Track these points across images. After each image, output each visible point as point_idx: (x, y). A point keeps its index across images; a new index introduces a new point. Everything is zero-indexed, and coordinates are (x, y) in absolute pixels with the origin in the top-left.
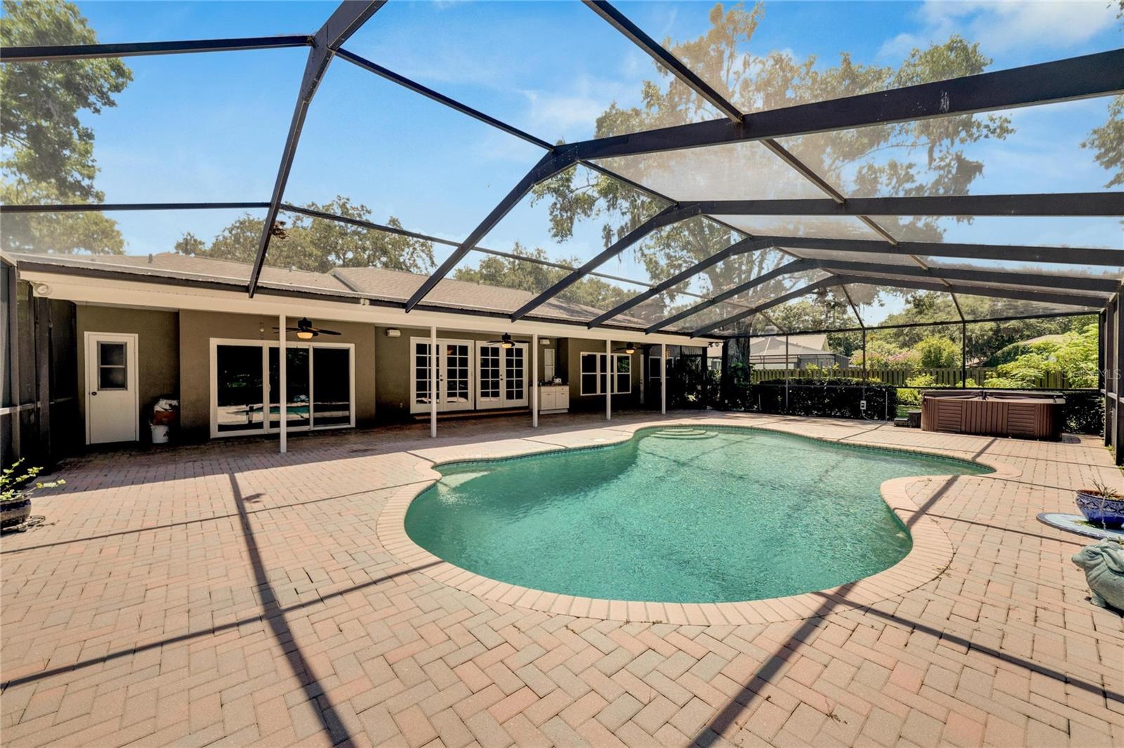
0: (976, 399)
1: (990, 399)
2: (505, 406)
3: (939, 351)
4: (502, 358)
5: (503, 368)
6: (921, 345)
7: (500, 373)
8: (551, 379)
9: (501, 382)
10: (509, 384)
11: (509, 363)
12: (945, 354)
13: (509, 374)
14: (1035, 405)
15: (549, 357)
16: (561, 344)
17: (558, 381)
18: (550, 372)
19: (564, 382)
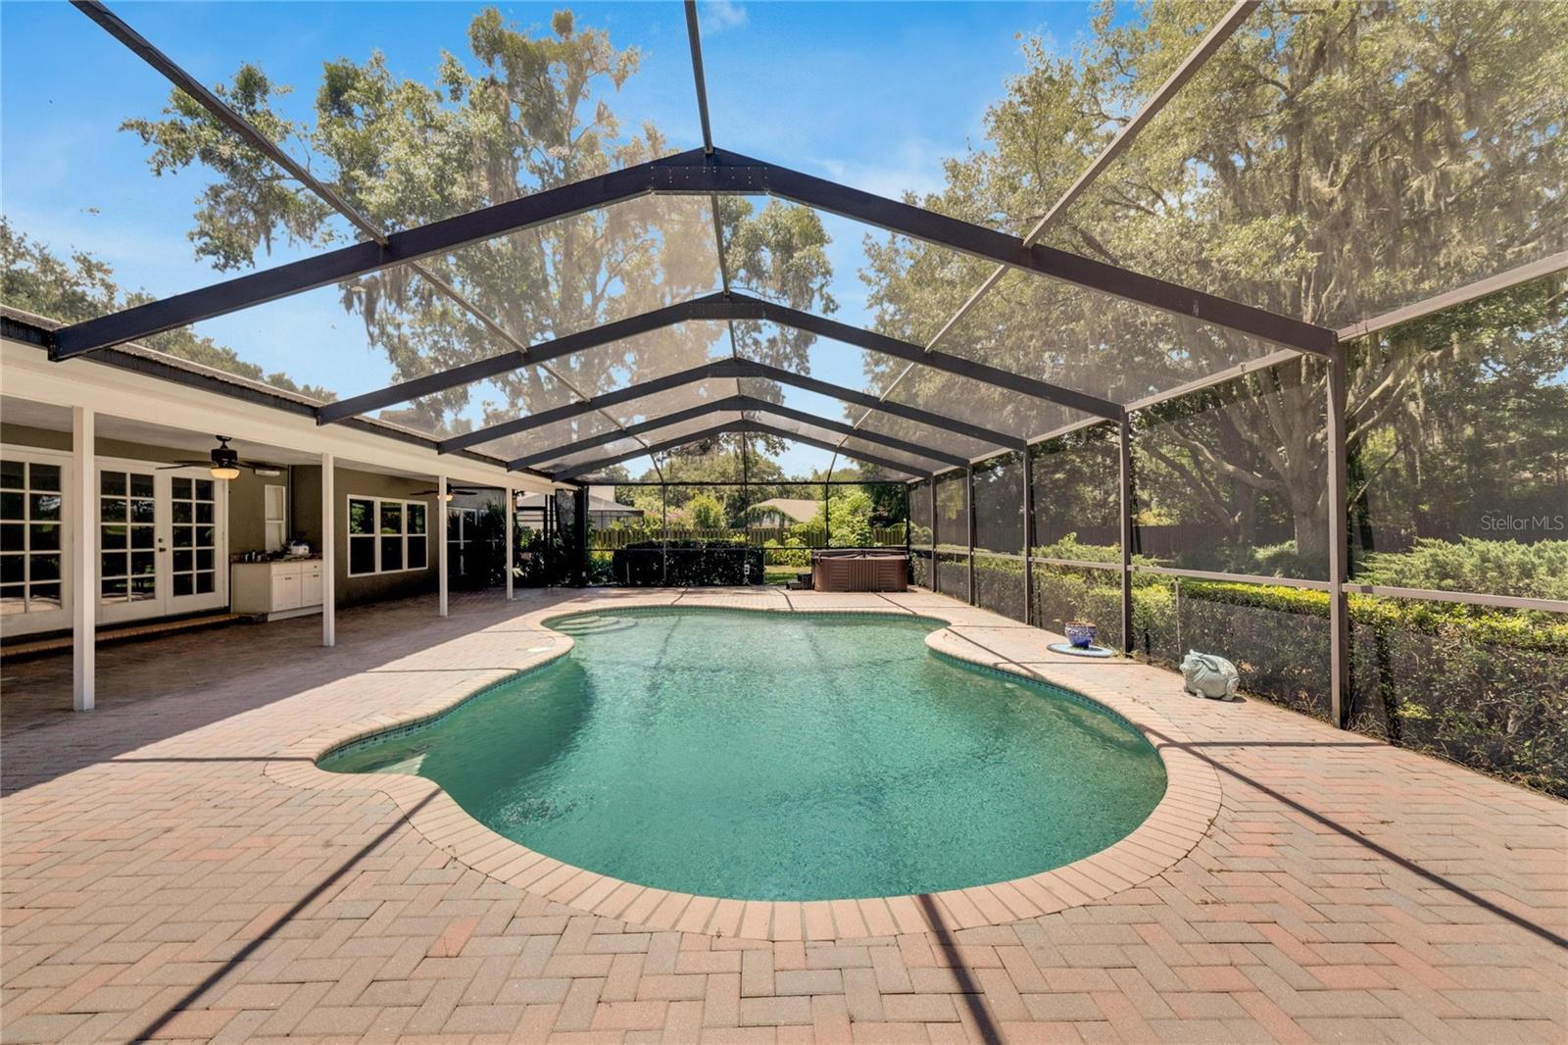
0: (858, 558)
1: (869, 558)
2: (170, 612)
3: (707, 510)
4: (163, 502)
5: (163, 526)
6: (691, 504)
7: (157, 535)
8: (278, 548)
9: (158, 556)
10: (181, 561)
11: (181, 512)
12: (712, 514)
13: (181, 536)
14: (894, 561)
15: (274, 501)
16: (302, 478)
17: (303, 550)
18: (274, 532)
19: (316, 552)
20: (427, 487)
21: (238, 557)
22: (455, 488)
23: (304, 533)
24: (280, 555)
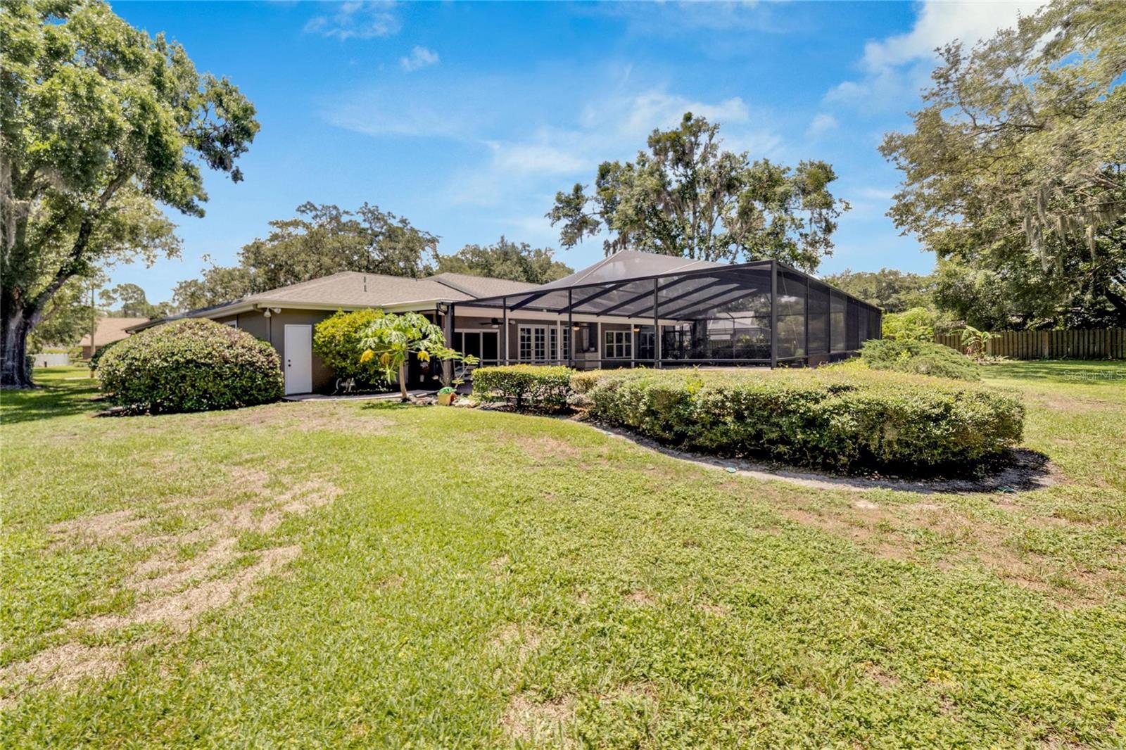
15: (586, 333)
16: (592, 326)
17: (593, 349)
18: (586, 344)
19: (596, 350)
20: (628, 327)
21: (577, 351)
22: (636, 326)
23: (593, 343)
24: (588, 351)
